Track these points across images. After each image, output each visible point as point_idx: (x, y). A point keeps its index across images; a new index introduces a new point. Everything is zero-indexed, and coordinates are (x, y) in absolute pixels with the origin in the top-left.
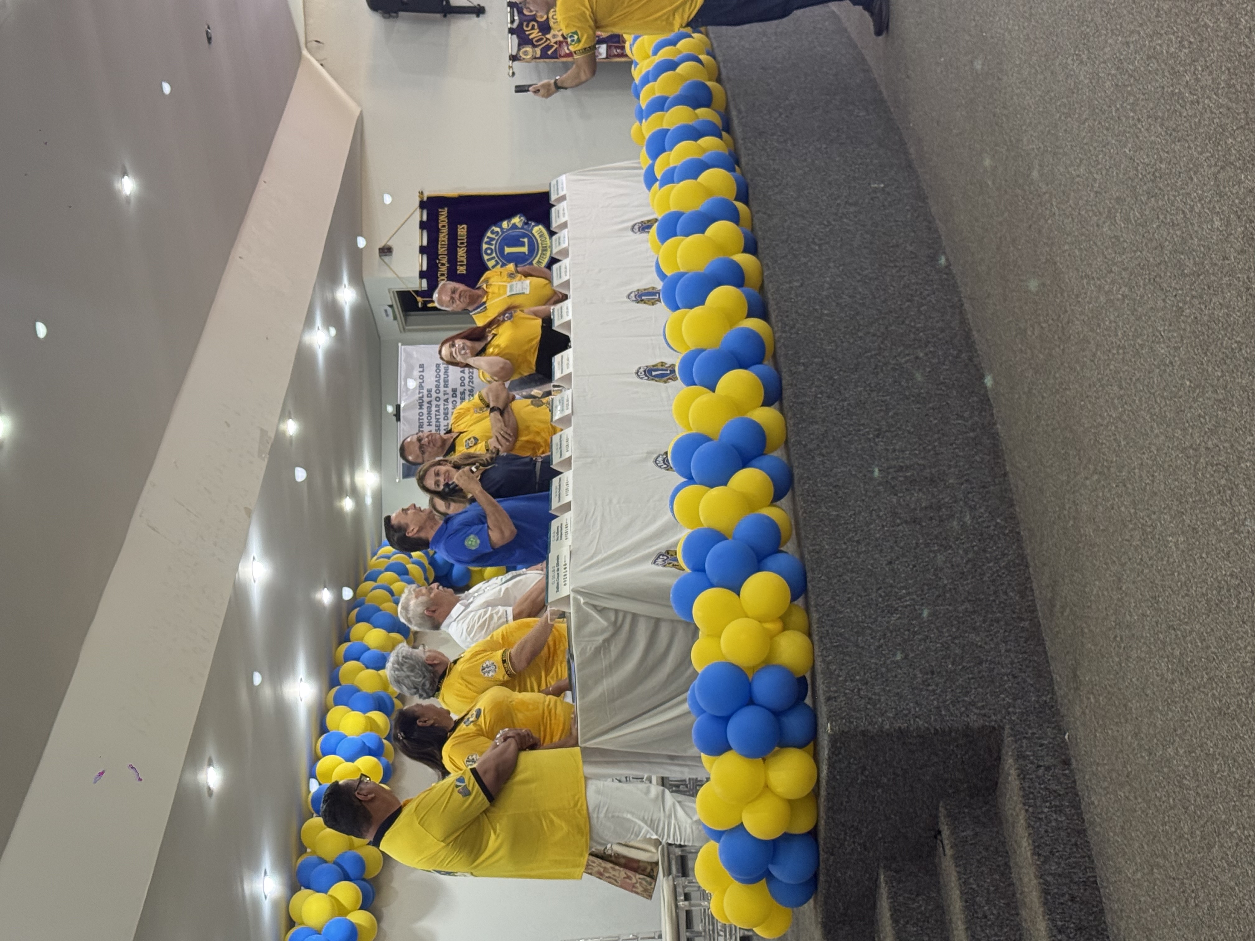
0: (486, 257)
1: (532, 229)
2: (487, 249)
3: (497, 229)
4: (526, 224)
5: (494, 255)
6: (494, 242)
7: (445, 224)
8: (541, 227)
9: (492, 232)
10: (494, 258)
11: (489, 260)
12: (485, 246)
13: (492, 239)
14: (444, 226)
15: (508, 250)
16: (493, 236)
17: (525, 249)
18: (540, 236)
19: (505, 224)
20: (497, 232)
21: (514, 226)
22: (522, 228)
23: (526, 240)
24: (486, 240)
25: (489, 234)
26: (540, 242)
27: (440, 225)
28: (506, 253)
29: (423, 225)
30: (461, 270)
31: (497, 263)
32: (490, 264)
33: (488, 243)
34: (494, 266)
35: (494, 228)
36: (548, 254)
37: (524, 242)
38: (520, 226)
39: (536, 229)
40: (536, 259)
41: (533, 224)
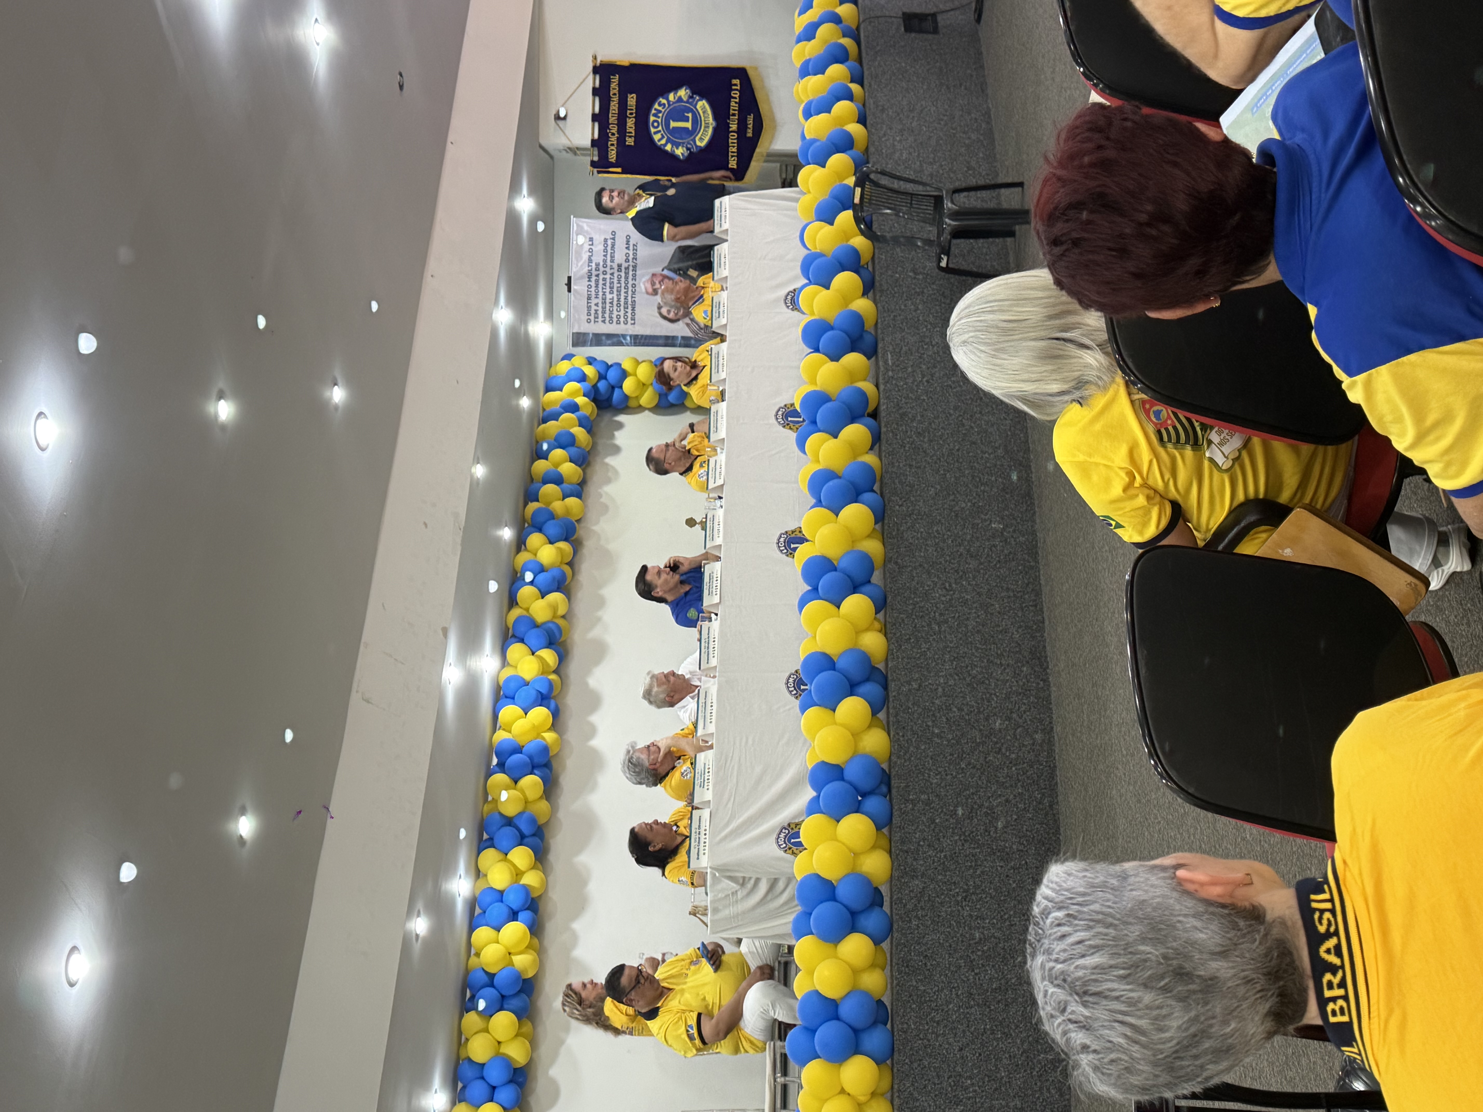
0: (653, 130)
1: (696, 104)
2: (654, 121)
3: (664, 101)
4: (691, 97)
5: (660, 128)
6: (660, 115)
7: (616, 91)
8: (704, 101)
9: (660, 105)
10: (659, 131)
11: (655, 133)
12: (652, 118)
13: (660, 112)
14: (615, 94)
15: (673, 124)
16: (660, 108)
17: (688, 125)
18: (704, 112)
19: (671, 97)
20: (664, 104)
21: (680, 99)
22: (687, 102)
23: (690, 115)
24: (653, 111)
25: (656, 106)
26: (703, 118)
27: (611, 93)
28: (671, 127)
29: (595, 92)
30: (630, 141)
31: (663, 137)
32: (657, 137)
33: (655, 115)
34: (659, 140)
35: (661, 99)
36: (710, 131)
37: (688, 117)
38: (685, 99)
39: (700, 104)
40: (699, 135)
41: (697, 98)
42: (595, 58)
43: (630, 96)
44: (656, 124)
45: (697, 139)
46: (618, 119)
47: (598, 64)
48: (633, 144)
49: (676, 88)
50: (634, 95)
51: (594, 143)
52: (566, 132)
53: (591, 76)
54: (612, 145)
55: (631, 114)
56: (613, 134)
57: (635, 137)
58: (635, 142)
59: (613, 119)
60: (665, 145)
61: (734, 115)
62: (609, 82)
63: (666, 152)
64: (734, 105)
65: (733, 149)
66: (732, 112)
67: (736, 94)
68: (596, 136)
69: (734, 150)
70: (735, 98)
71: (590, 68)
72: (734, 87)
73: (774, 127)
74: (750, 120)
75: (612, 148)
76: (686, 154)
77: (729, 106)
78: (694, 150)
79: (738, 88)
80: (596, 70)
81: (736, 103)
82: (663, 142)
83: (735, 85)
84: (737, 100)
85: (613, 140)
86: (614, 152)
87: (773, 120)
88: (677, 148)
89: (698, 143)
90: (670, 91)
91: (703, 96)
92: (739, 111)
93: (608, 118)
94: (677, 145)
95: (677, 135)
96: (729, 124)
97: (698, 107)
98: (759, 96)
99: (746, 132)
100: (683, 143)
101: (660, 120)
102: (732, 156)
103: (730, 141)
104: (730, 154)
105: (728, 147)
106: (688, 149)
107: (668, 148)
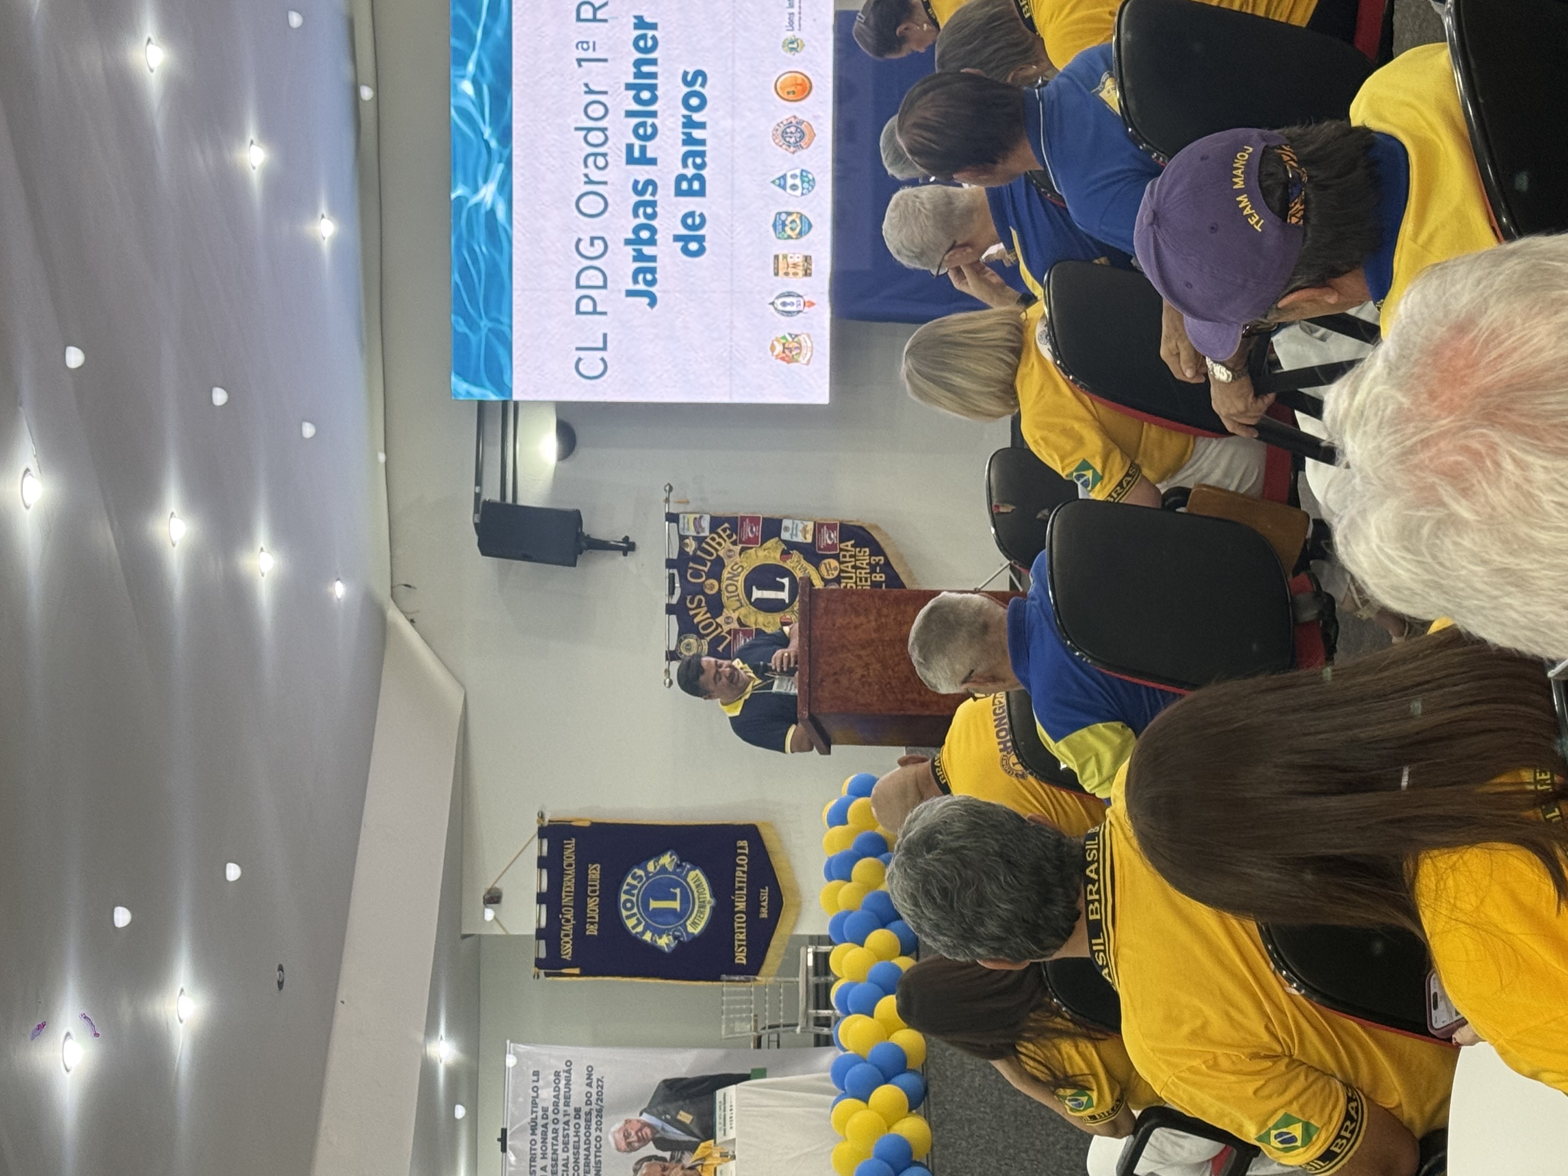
0: (624, 913)
1: (687, 875)
2: (627, 901)
3: (640, 872)
4: (678, 866)
5: (635, 910)
6: (636, 892)
7: (572, 861)
8: (698, 871)
9: (634, 877)
10: (634, 915)
11: (628, 917)
12: (624, 897)
13: (634, 887)
14: (570, 865)
15: (654, 904)
16: (635, 883)
17: (676, 905)
18: (697, 886)
19: (651, 866)
20: (640, 877)
21: (663, 869)
22: (674, 873)
23: (678, 891)
24: (625, 887)
25: (629, 880)
26: (696, 895)
27: (565, 863)
28: (651, 909)
29: (542, 863)
30: (592, 930)
31: (639, 923)
32: (630, 923)
33: (627, 892)
34: (634, 927)
35: (636, 870)
37: (675, 894)
38: (670, 869)
39: (692, 874)
40: (691, 919)
41: (688, 866)
42: (542, 816)
43: (591, 867)
44: (629, 905)
45: (688, 923)
46: (575, 900)
47: (546, 825)
48: (596, 933)
49: (657, 854)
50: (598, 866)
51: (540, 934)
52: (501, 921)
53: (536, 841)
54: (567, 935)
55: (594, 891)
56: (568, 921)
57: (599, 923)
58: (598, 930)
59: (567, 900)
60: (643, 933)
61: (741, 889)
62: (562, 849)
63: (645, 942)
64: (741, 875)
66: (737, 885)
67: (743, 861)
68: (543, 923)
69: (743, 937)
70: (742, 866)
71: (536, 830)
72: (739, 851)
74: (765, 894)
75: (567, 939)
76: (673, 945)
77: (734, 877)
78: (685, 938)
79: (746, 852)
80: (543, 832)
81: (743, 872)
82: (640, 929)
83: (743, 848)
84: (745, 869)
85: (568, 928)
86: (569, 945)
87: (796, 893)
88: (660, 938)
89: (690, 929)
90: (648, 859)
91: (695, 865)
92: (748, 882)
93: (561, 898)
94: (660, 933)
95: (660, 920)
96: (734, 900)
97: (689, 879)
98: (777, 862)
99: (759, 912)
100: (669, 930)
101: (634, 899)
102: (740, 946)
103: (736, 925)
104: (736, 943)
105: (734, 933)
107: (648, 937)
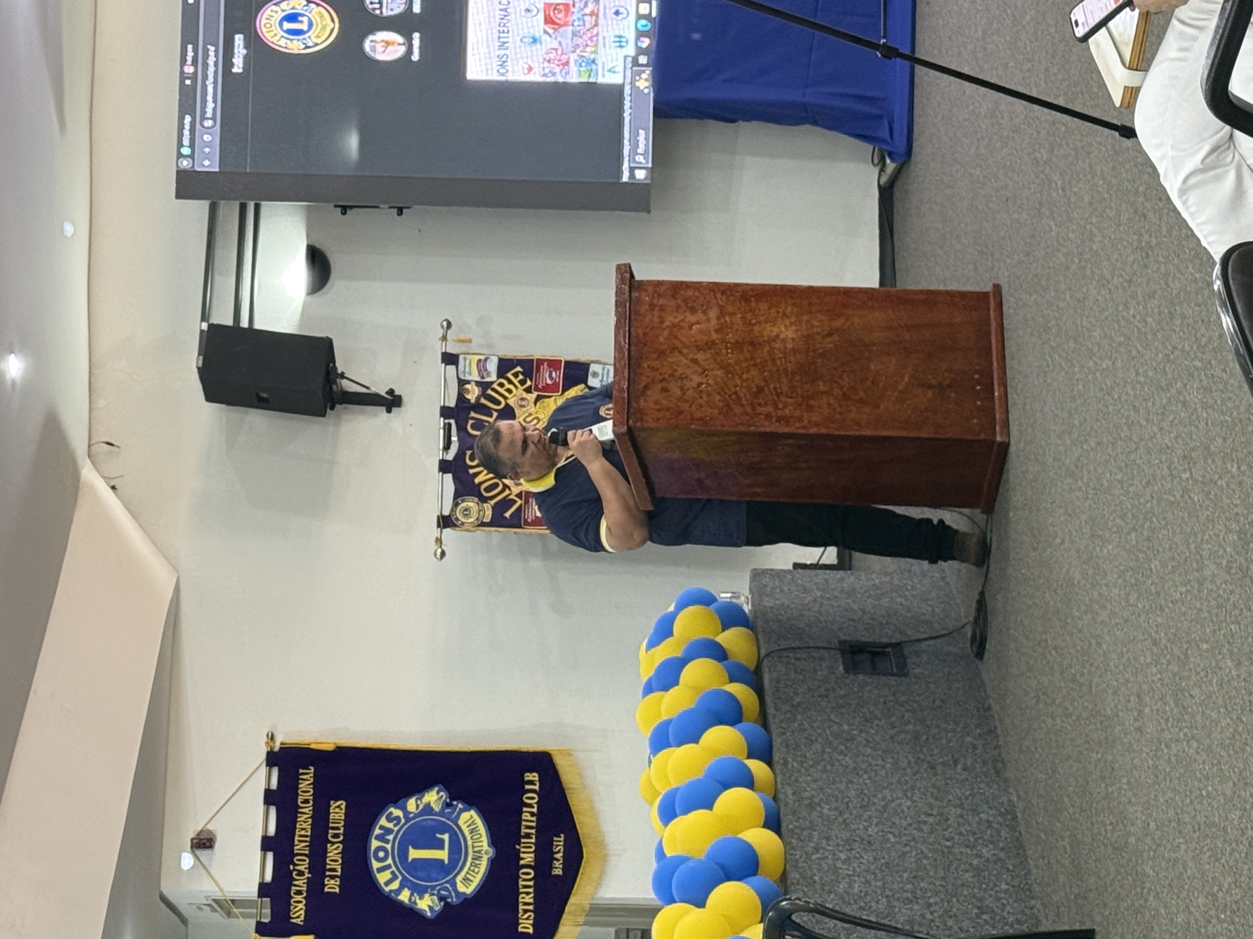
0: (375, 865)
1: (458, 817)
2: (379, 849)
3: (397, 812)
4: (448, 805)
5: (390, 861)
6: (391, 837)
7: (309, 796)
8: (473, 813)
9: (389, 819)
10: (388, 867)
11: (380, 870)
12: (375, 844)
13: (389, 831)
14: (306, 801)
15: (414, 854)
16: (390, 825)
17: (443, 855)
18: (472, 831)
19: (412, 804)
20: (398, 818)
21: (428, 809)
22: (441, 813)
23: (446, 837)
24: (377, 831)
25: (383, 821)
26: (470, 843)
27: (300, 799)
28: (410, 859)
29: (270, 797)
30: (332, 886)
31: (394, 878)
32: (382, 878)
33: (379, 838)
34: (387, 883)
35: (392, 809)
36: (483, 865)
37: (442, 841)
38: (437, 809)
39: (465, 816)
40: (463, 874)
41: (460, 806)
42: (272, 738)
43: (334, 804)
44: (381, 854)
45: (459, 879)
46: (311, 846)
47: (277, 749)
48: (337, 890)
49: (421, 789)
50: (343, 803)
51: (264, 889)
52: (212, 871)
53: (264, 769)
54: (299, 893)
55: (336, 836)
56: (301, 873)
57: (342, 877)
58: (340, 887)
59: (301, 846)
60: (399, 891)
61: (528, 836)
62: (296, 781)
63: (401, 904)
64: (528, 818)
65: (526, 898)
66: (524, 831)
67: (532, 799)
68: (268, 878)
69: (529, 899)
70: (531, 806)
71: (263, 756)
72: (527, 787)
73: (604, 858)
74: (559, 844)
75: (299, 898)
76: (437, 908)
77: (520, 820)
78: (453, 900)
79: (537, 788)
80: (272, 759)
81: (532, 814)
82: (395, 885)
83: (531, 782)
84: (535, 810)
85: (301, 883)
86: (301, 906)
87: (601, 844)
88: (421, 898)
89: (461, 888)
90: (409, 795)
91: (470, 804)
92: (537, 828)
93: (293, 845)
94: (421, 891)
95: (422, 874)
96: (519, 850)
97: (461, 822)
98: (575, 802)
99: (551, 868)
100: (433, 888)
101: (389, 847)
102: (525, 911)
103: (521, 883)
104: (521, 907)
105: (518, 894)
106: (442, 898)
107: (405, 896)
